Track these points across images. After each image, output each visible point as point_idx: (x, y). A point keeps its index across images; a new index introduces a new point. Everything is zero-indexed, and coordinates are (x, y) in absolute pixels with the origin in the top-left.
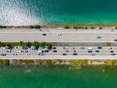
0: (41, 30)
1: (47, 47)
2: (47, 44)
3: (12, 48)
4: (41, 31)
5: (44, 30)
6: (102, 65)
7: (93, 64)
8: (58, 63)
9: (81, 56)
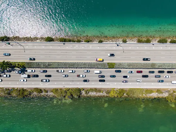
0: (9, 44)
1: (19, 69)
2: (19, 65)
4: (9, 46)
5: (14, 44)
6: (104, 96)
7: (89, 95)
8: (35, 93)
9: (71, 83)
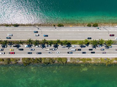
3: (70, 47)
4: (98, 30)
5: (102, 29)
